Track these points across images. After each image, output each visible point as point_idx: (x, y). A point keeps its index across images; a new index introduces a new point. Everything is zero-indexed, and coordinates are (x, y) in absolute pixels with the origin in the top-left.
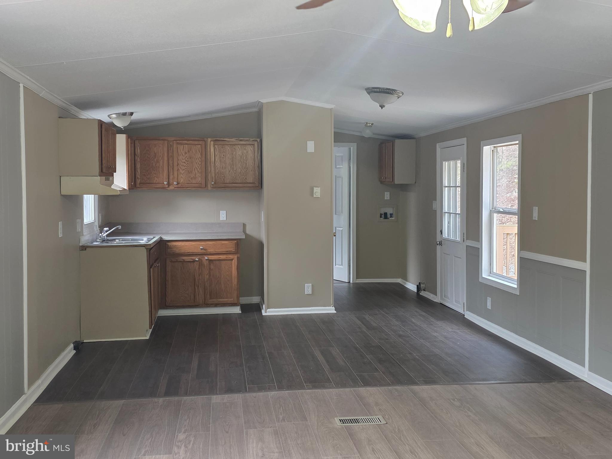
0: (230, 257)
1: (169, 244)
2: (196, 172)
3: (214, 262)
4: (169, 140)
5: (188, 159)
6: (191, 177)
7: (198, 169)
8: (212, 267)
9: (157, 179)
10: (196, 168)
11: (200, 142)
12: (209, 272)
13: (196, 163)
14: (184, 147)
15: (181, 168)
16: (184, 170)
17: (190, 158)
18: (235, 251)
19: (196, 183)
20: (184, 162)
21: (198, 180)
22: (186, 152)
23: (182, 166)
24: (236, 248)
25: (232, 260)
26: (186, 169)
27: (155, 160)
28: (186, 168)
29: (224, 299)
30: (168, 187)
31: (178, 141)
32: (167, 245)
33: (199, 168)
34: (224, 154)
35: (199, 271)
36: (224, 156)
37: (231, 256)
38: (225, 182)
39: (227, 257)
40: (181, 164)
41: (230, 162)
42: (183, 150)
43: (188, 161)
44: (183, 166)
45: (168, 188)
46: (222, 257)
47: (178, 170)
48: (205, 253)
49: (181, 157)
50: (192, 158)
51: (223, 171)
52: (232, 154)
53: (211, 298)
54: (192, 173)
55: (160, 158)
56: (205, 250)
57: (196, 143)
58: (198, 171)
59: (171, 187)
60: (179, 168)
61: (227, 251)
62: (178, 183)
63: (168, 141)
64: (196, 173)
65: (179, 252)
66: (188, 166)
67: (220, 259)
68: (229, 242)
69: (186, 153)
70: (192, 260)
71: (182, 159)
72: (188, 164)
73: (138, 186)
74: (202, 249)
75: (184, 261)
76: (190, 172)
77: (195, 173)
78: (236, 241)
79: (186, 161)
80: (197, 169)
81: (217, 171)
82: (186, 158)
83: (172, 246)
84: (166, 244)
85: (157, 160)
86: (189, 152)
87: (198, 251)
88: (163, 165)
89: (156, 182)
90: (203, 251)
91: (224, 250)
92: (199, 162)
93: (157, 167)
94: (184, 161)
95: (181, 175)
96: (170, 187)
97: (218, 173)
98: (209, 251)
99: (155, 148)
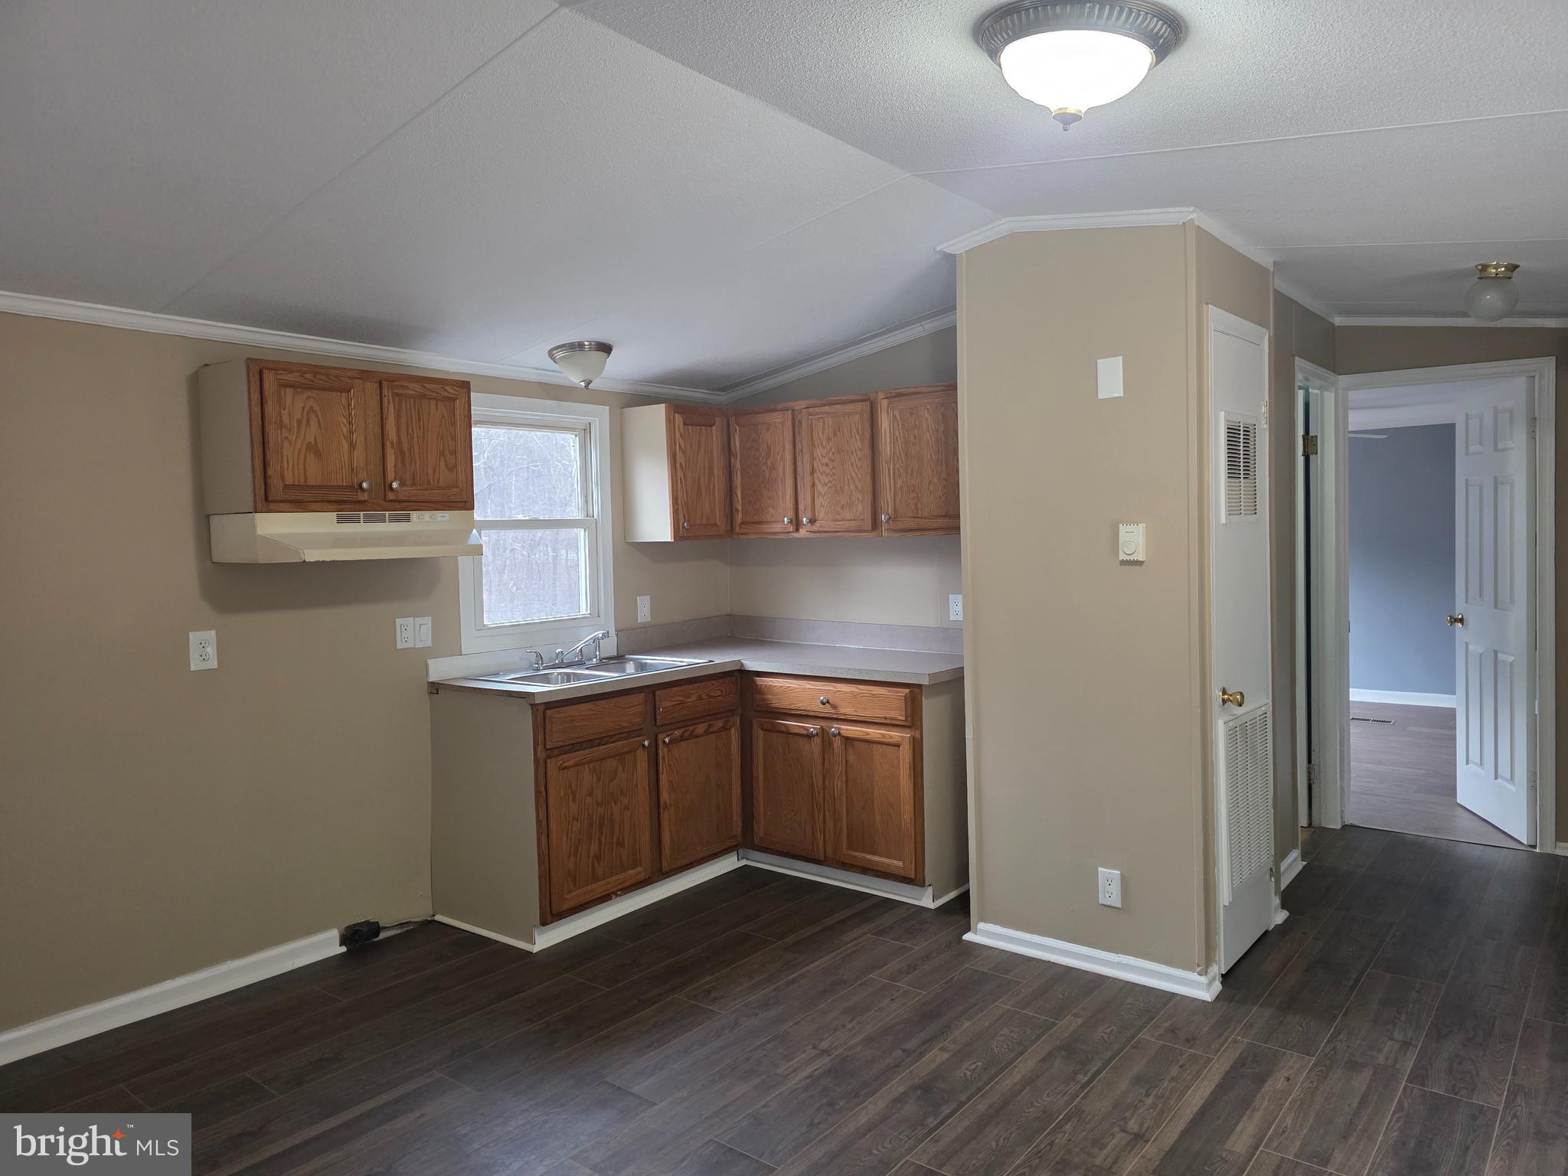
0: (891, 737)
1: (760, 681)
2: (852, 487)
3: (856, 743)
4: (796, 408)
5: (833, 454)
6: (842, 503)
7: (857, 482)
8: (852, 758)
9: (774, 512)
10: (852, 477)
11: (859, 406)
12: (844, 772)
13: (852, 465)
14: (824, 423)
15: (820, 481)
16: (826, 485)
17: (839, 452)
18: (904, 719)
19: (852, 518)
20: (827, 465)
21: (856, 511)
22: (830, 435)
23: (822, 474)
24: (909, 712)
25: (899, 746)
26: (831, 482)
27: (769, 463)
28: (831, 479)
29: (880, 855)
30: (797, 530)
31: (811, 409)
32: (757, 685)
33: (858, 477)
34: (916, 432)
35: (824, 764)
36: (915, 438)
37: (895, 735)
38: (920, 515)
39: (883, 736)
40: (819, 471)
41: (931, 456)
42: (823, 434)
43: (833, 461)
44: (824, 475)
45: (796, 535)
46: (874, 733)
47: (813, 485)
48: (835, 716)
49: (818, 452)
50: (843, 451)
51: (913, 481)
52: (937, 431)
53: (850, 847)
54: (843, 492)
55: (779, 457)
56: (834, 707)
57: (849, 408)
58: (857, 488)
59: (803, 533)
60: (817, 481)
61: (885, 718)
62: (812, 521)
63: (793, 410)
64: (851, 491)
65: (777, 705)
66: (834, 473)
67: (868, 737)
68: (889, 691)
69: (829, 440)
70: (805, 732)
71: (822, 456)
72: (834, 467)
73: (737, 529)
74: (823, 704)
75: (787, 733)
76: (838, 489)
77: (849, 492)
78: (908, 690)
79: (830, 460)
80: (854, 480)
81: (899, 483)
82: (831, 454)
83: (763, 687)
84: (754, 682)
85: (772, 463)
86: (835, 434)
87: (817, 707)
88: (784, 473)
89: (772, 520)
90: (827, 709)
91: (876, 712)
92: (857, 461)
93: (772, 480)
94: (826, 460)
95: (821, 499)
96: (801, 530)
97: (901, 488)
98: (842, 711)
99: (767, 431)
